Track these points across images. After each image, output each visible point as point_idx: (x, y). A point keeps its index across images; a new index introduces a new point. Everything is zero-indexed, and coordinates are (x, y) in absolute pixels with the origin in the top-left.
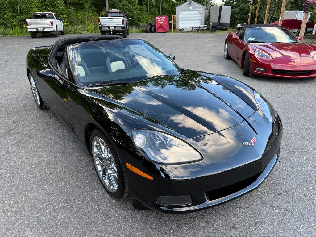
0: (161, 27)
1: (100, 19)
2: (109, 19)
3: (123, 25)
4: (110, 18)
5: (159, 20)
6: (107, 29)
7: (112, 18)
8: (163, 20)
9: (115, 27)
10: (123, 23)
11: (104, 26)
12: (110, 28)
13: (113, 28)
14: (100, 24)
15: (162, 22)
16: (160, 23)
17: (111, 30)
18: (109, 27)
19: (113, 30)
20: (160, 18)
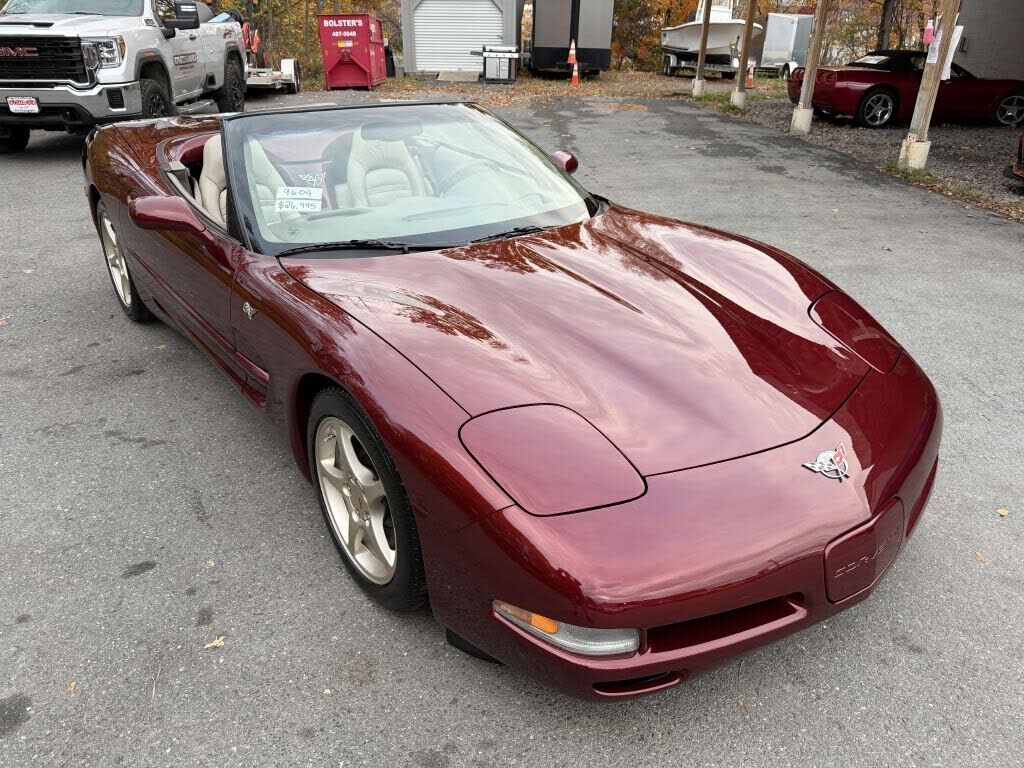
0: (346, 64)
5: (336, 34)
8: (353, 34)
15: (349, 44)
16: (341, 44)
20: (340, 23)
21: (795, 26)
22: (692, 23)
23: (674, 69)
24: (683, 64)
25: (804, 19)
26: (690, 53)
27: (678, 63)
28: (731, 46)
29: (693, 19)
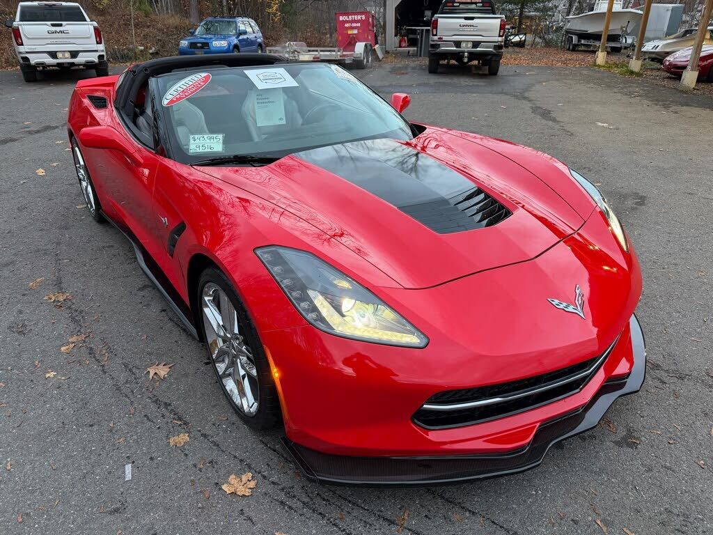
1: (439, 20)
2: (463, 21)
3: (500, 39)
4: (466, 18)
5: (347, 25)
6: (455, 48)
7: (472, 18)
8: (359, 25)
9: (476, 44)
10: (501, 34)
11: (445, 38)
12: (463, 45)
13: (470, 45)
14: (436, 35)
15: (355, 32)
16: (350, 32)
17: (464, 52)
18: (458, 44)
19: (470, 53)
20: (350, 18)
21: (669, 13)
22: (591, 13)
23: (575, 46)
24: (583, 42)
25: (677, 7)
26: (589, 34)
27: (579, 41)
28: (622, 28)
29: (592, 9)
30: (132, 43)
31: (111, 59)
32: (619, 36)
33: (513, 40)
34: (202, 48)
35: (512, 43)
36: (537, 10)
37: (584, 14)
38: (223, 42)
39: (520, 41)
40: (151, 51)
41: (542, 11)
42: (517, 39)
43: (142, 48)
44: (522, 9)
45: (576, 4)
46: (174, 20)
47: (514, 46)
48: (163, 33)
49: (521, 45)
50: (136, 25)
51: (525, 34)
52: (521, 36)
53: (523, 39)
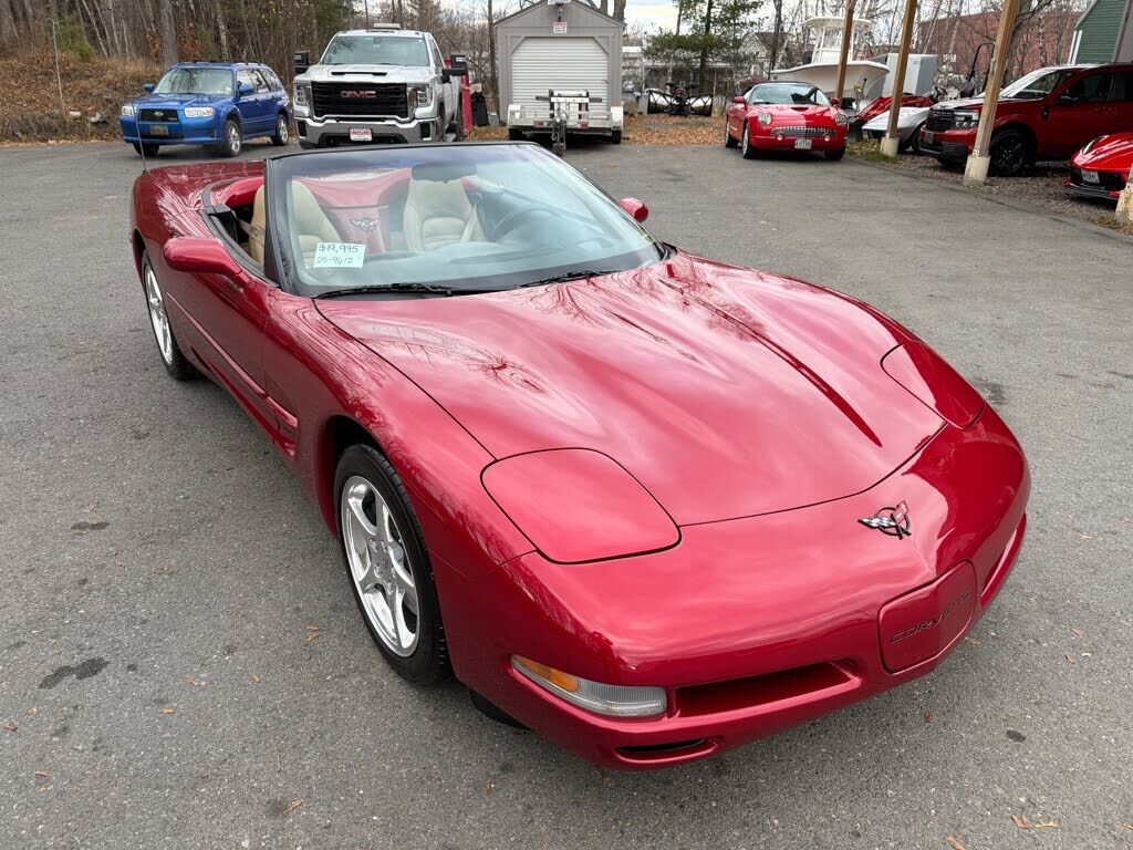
22: (809, 65)
25: (928, 59)
28: (856, 88)
29: (809, 61)
30: (58, 106)
31: (19, 134)
32: (853, 100)
33: (693, 106)
34: (164, 119)
35: (692, 109)
36: (725, 59)
37: (796, 68)
38: (203, 109)
39: (705, 107)
40: (93, 119)
41: (734, 61)
42: (698, 103)
43: (77, 114)
44: (703, 58)
45: (783, 52)
46: (134, 66)
47: (696, 113)
48: (115, 90)
49: (705, 112)
50: (66, 76)
51: (712, 96)
52: (705, 99)
53: (709, 103)
